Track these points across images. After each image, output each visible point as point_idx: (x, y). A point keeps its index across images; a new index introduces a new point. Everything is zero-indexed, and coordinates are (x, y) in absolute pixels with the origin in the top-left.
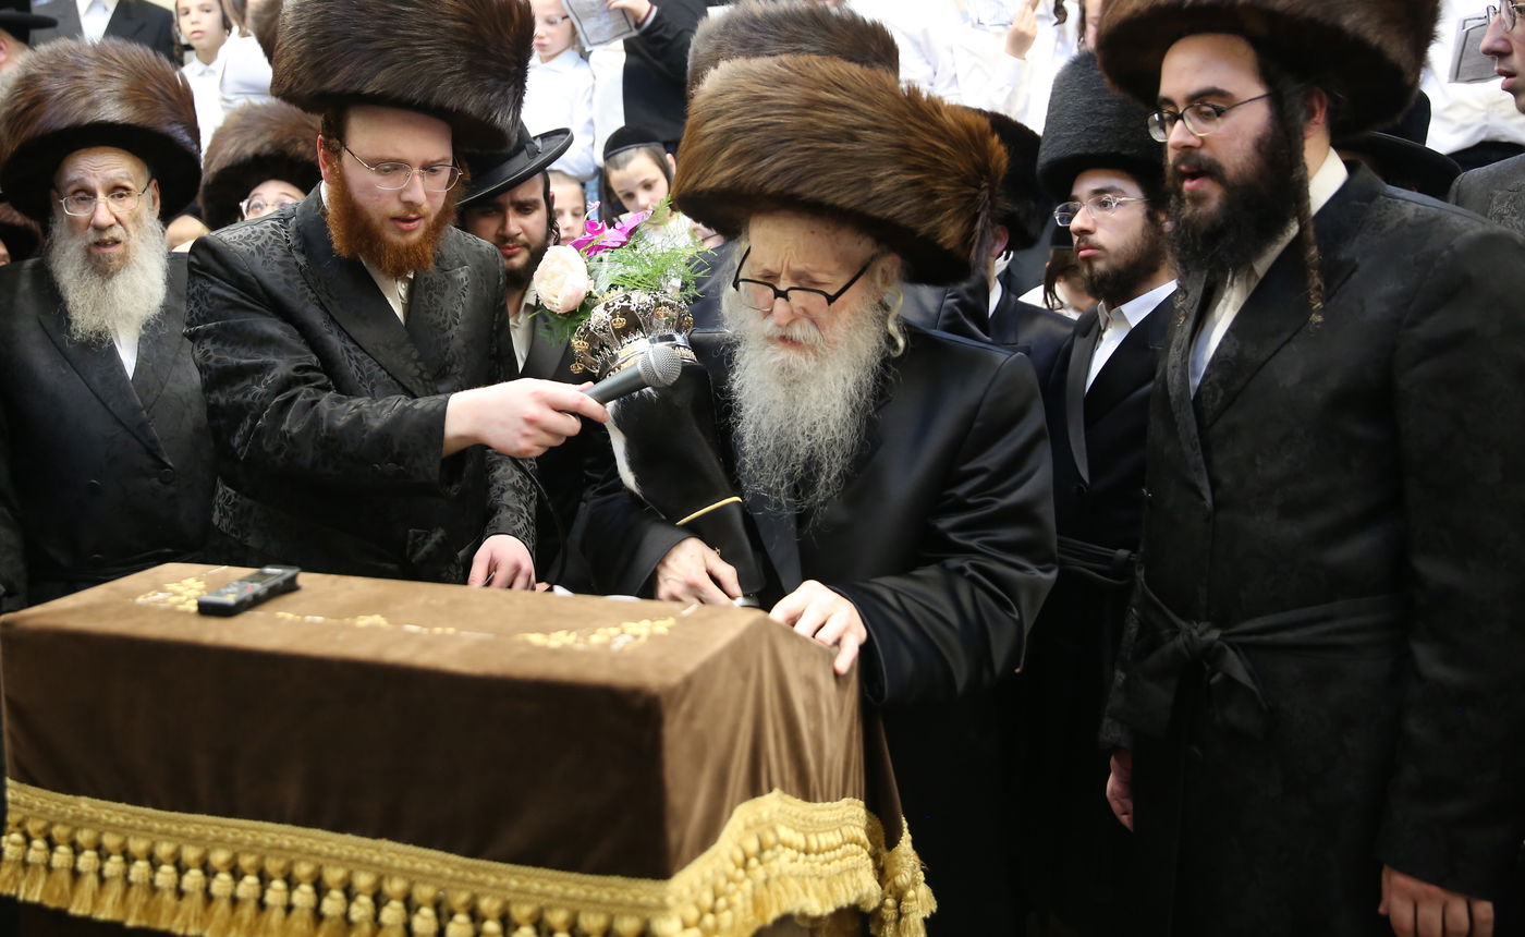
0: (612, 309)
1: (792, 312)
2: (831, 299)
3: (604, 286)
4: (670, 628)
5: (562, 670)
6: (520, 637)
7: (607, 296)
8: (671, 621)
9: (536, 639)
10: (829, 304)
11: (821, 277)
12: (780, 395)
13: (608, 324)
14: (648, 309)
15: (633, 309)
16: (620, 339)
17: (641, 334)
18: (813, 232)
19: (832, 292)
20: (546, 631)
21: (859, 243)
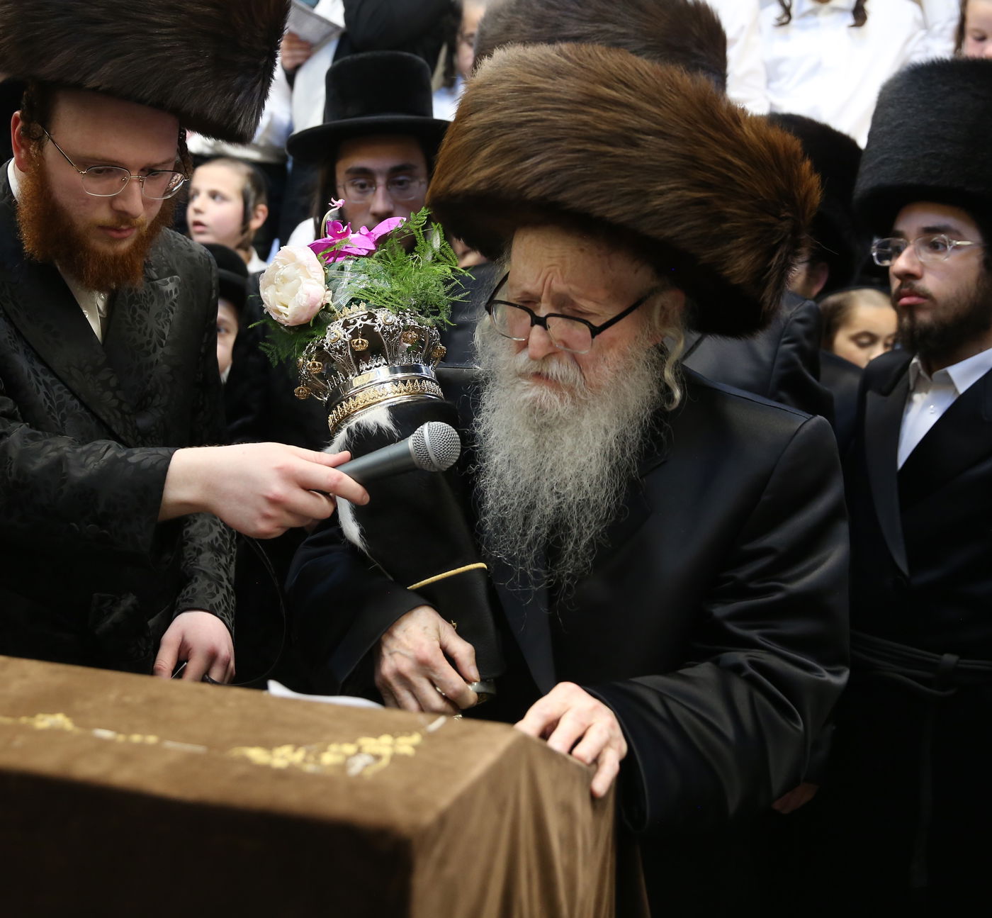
0: (352, 328)
1: (551, 344)
2: (595, 331)
3: (343, 299)
4: (416, 747)
5: (291, 799)
6: (236, 752)
7: (346, 311)
8: (416, 738)
9: (257, 755)
10: (593, 336)
11: (586, 305)
12: (528, 441)
13: (346, 344)
14: (394, 332)
15: (378, 329)
16: (357, 363)
17: (384, 361)
18: (582, 250)
19: (597, 322)
20: (269, 745)
21: (636, 271)
